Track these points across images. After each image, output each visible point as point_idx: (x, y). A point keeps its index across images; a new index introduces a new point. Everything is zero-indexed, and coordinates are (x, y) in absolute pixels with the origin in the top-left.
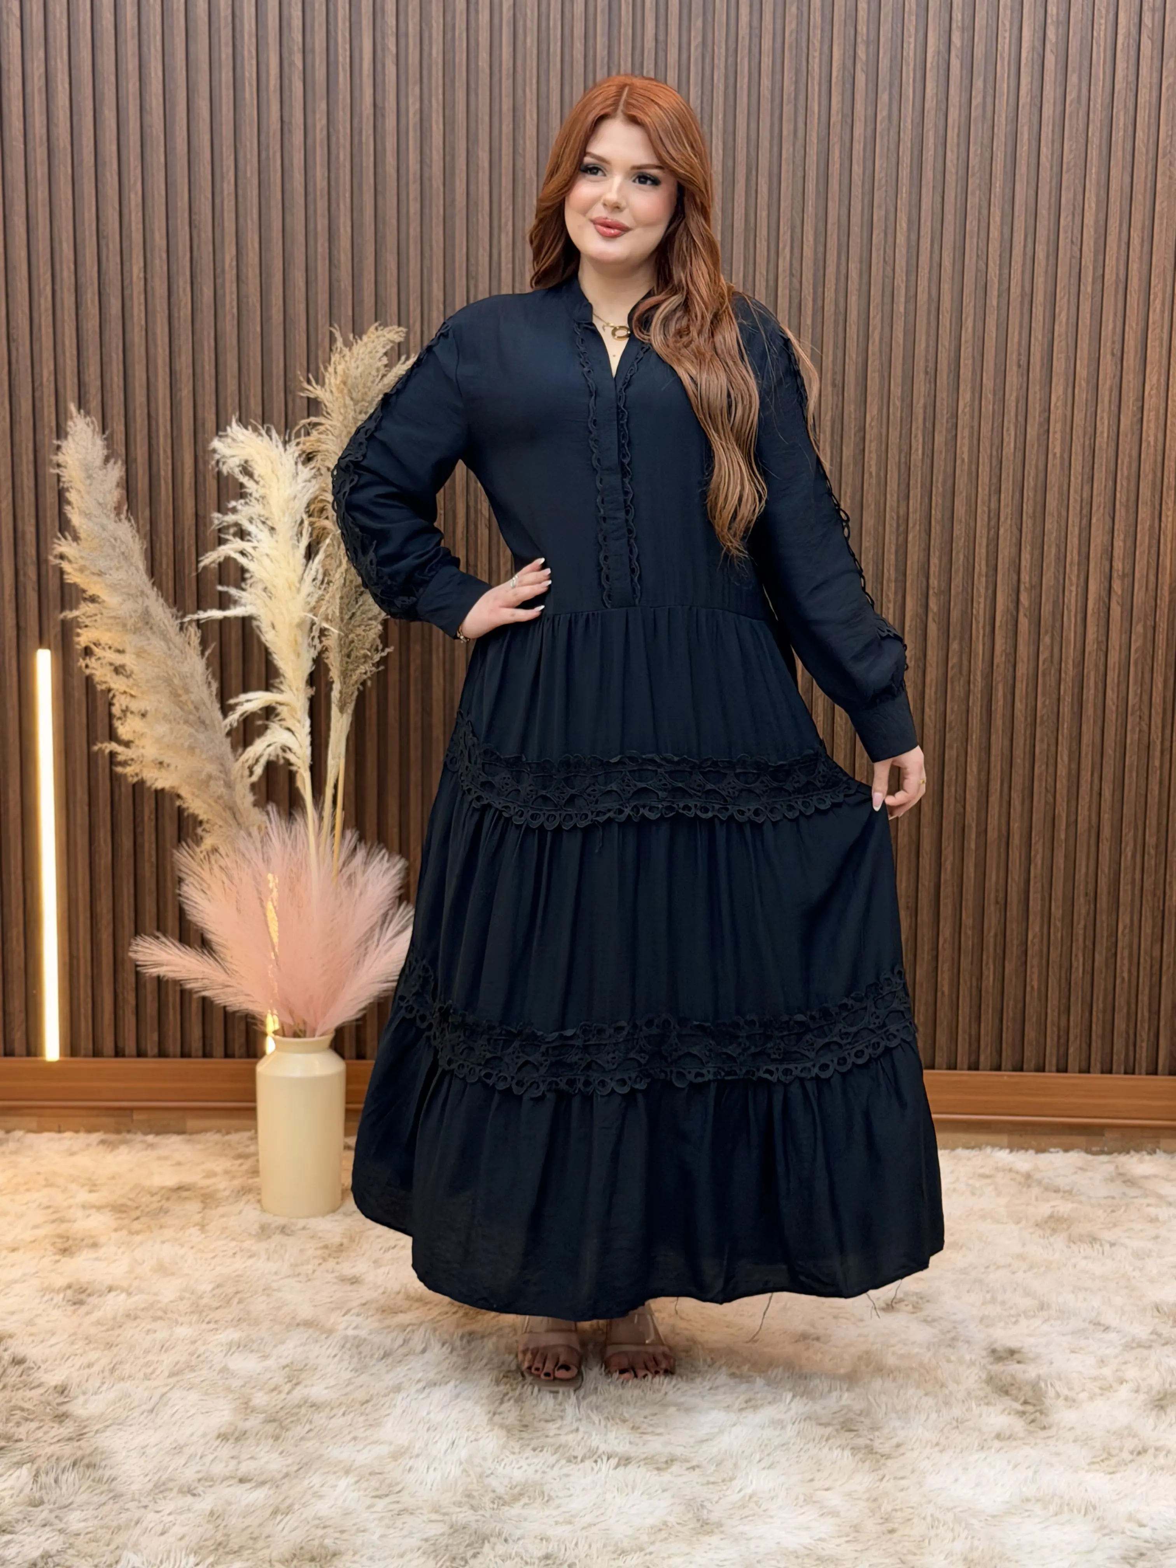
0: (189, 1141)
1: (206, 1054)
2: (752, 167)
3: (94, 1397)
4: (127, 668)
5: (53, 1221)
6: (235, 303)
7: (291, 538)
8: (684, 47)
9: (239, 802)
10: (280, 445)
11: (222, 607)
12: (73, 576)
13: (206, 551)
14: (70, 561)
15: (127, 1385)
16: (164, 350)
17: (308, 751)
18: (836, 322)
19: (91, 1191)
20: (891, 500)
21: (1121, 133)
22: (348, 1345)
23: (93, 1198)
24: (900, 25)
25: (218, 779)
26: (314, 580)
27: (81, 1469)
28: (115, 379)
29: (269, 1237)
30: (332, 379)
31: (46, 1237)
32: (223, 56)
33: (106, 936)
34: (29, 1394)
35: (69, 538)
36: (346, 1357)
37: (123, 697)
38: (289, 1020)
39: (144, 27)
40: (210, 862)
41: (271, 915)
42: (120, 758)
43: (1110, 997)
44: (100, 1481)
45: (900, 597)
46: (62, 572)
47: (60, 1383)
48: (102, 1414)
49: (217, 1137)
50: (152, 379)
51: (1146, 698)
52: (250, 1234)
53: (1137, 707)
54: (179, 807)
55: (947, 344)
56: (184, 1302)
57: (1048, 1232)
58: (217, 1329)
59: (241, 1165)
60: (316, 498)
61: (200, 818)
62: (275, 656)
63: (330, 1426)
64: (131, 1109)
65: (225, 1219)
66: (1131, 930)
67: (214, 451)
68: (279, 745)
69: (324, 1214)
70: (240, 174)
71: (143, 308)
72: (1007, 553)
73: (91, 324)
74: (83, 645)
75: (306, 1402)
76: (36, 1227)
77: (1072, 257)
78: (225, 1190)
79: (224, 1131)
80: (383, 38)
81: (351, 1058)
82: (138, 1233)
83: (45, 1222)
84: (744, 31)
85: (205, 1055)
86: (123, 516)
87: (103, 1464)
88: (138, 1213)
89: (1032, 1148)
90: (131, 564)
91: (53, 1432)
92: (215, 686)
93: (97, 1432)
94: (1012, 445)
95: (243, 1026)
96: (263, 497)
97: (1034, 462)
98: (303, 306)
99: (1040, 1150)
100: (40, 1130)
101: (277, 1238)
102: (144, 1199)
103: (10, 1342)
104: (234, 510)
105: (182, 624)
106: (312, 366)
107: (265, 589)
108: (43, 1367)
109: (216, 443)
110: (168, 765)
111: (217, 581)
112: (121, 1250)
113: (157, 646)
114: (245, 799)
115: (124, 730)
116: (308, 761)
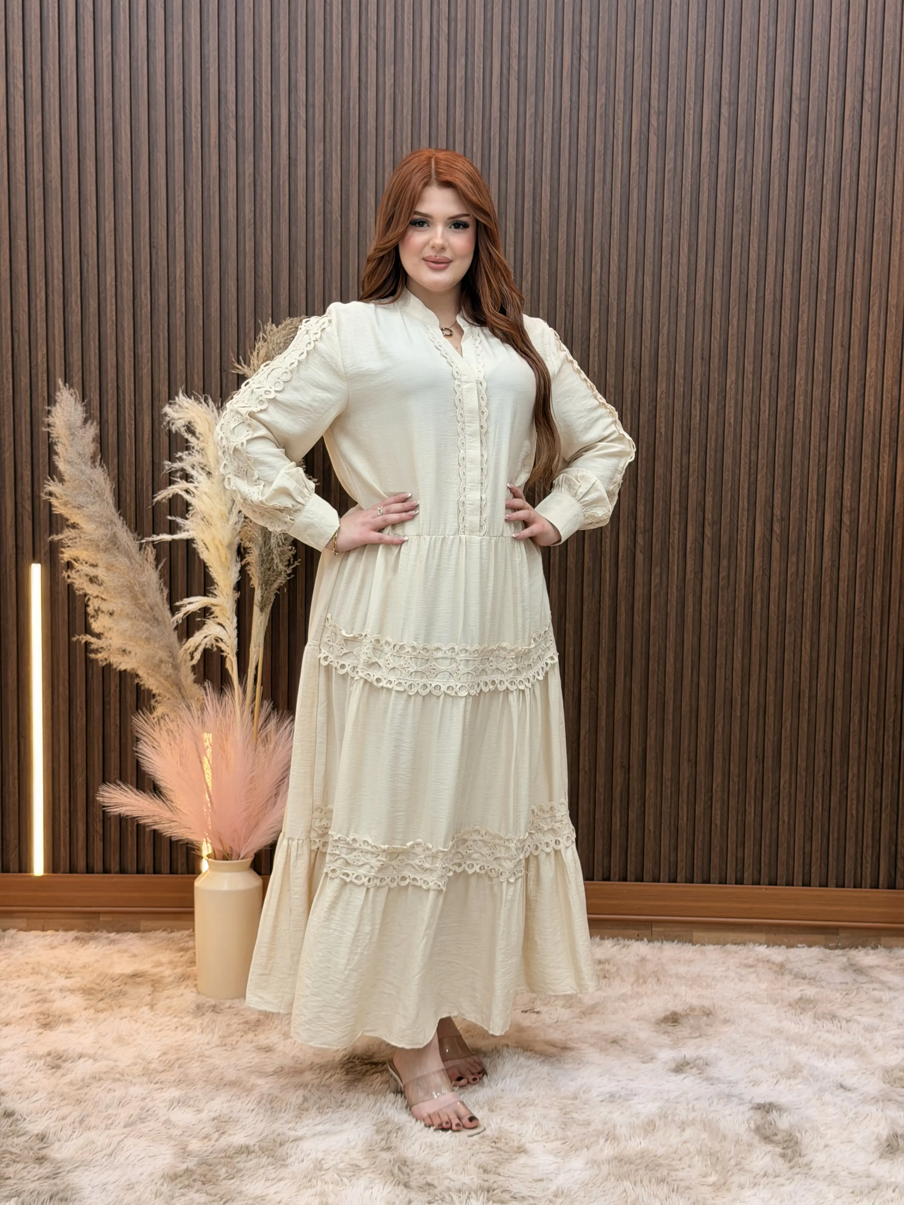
0: (142, 937)
2: (572, 205)
3: (67, 1144)
4: (99, 579)
5: (37, 1002)
6: (183, 304)
8: (521, 116)
9: (183, 680)
10: (215, 411)
11: (171, 532)
12: (59, 509)
13: (160, 490)
14: (57, 497)
15: (92, 1135)
16: (129, 339)
17: (235, 642)
19: (67, 978)
20: (676, 453)
21: (848, 181)
22: (264, 1101)
23: (68, 983)
24: (682, 101)
25: (166, 662)
27: (56, 1202)
28: (93, 360)
29: (203, 1014)
30: (255, 362)
31: (32, 1014)
32: (176, 120)
33: (80, 780)
34: (16, 1140)
35: (56, 480)
36: (262, 1111)
37: (96, 600)
38: (219, 847)
40: (159, 725)
41: (206, 766)
42: (93, 647)
43: (843, 829)
46: (50, 505)
47: (40, 1132)
48: (73, 1157)
49: (164, 934)
50: (120, 360)
51: (868, 602)
52: (188, 1012)
53: (862, 610)
54: (138, 684)
56: (137, 1067)
57: (799, 1010)
58: (162, 1089)
59: (182, 956)
61: (154, 692)
62: (210, 570)
64: (99, 913)
65: (169, 1000)
66: (858, 777)
67: (166, 414)
68: (213, 637)
70: (188, 208)
71: (114, 307)
72: (763, 494)
73: (75, 319)
74: (66, 560)
75: (230, 1147)
76: (26, 1006)
77: (811, 273)
78: (170, 976)
79: (169, 930)
80: (296, 108)
82: (102, 1011)
83: (32, 1002)
85: (155, 872)
86: (97, 464)
87: (74, 1197)
88: (102, 995)
89: (784, 944)
90: (104, 500)
91: (34, 1173)
92: (166, 592)
93: (69, 1172)
94: (767, 413)
95: (185, 850)
96: (203, 450)
97: (783, 426)
98: (234, 307)
99: (790, 946)
100: (28, 929)
101: (209, 1015)
102: (107, 984)
103: (2, 1099)
104: (181, 459)
105: (141, 544)
106: (241, 351)
107: (203, 518)
108: (28, 1119)
109: (167, 409)
110: (130, 652)
111: (167, 512)
112: (89, 1024)
113: (122, 562)
114: (188, 677)
115: (96, 626)
116: (235, 650)
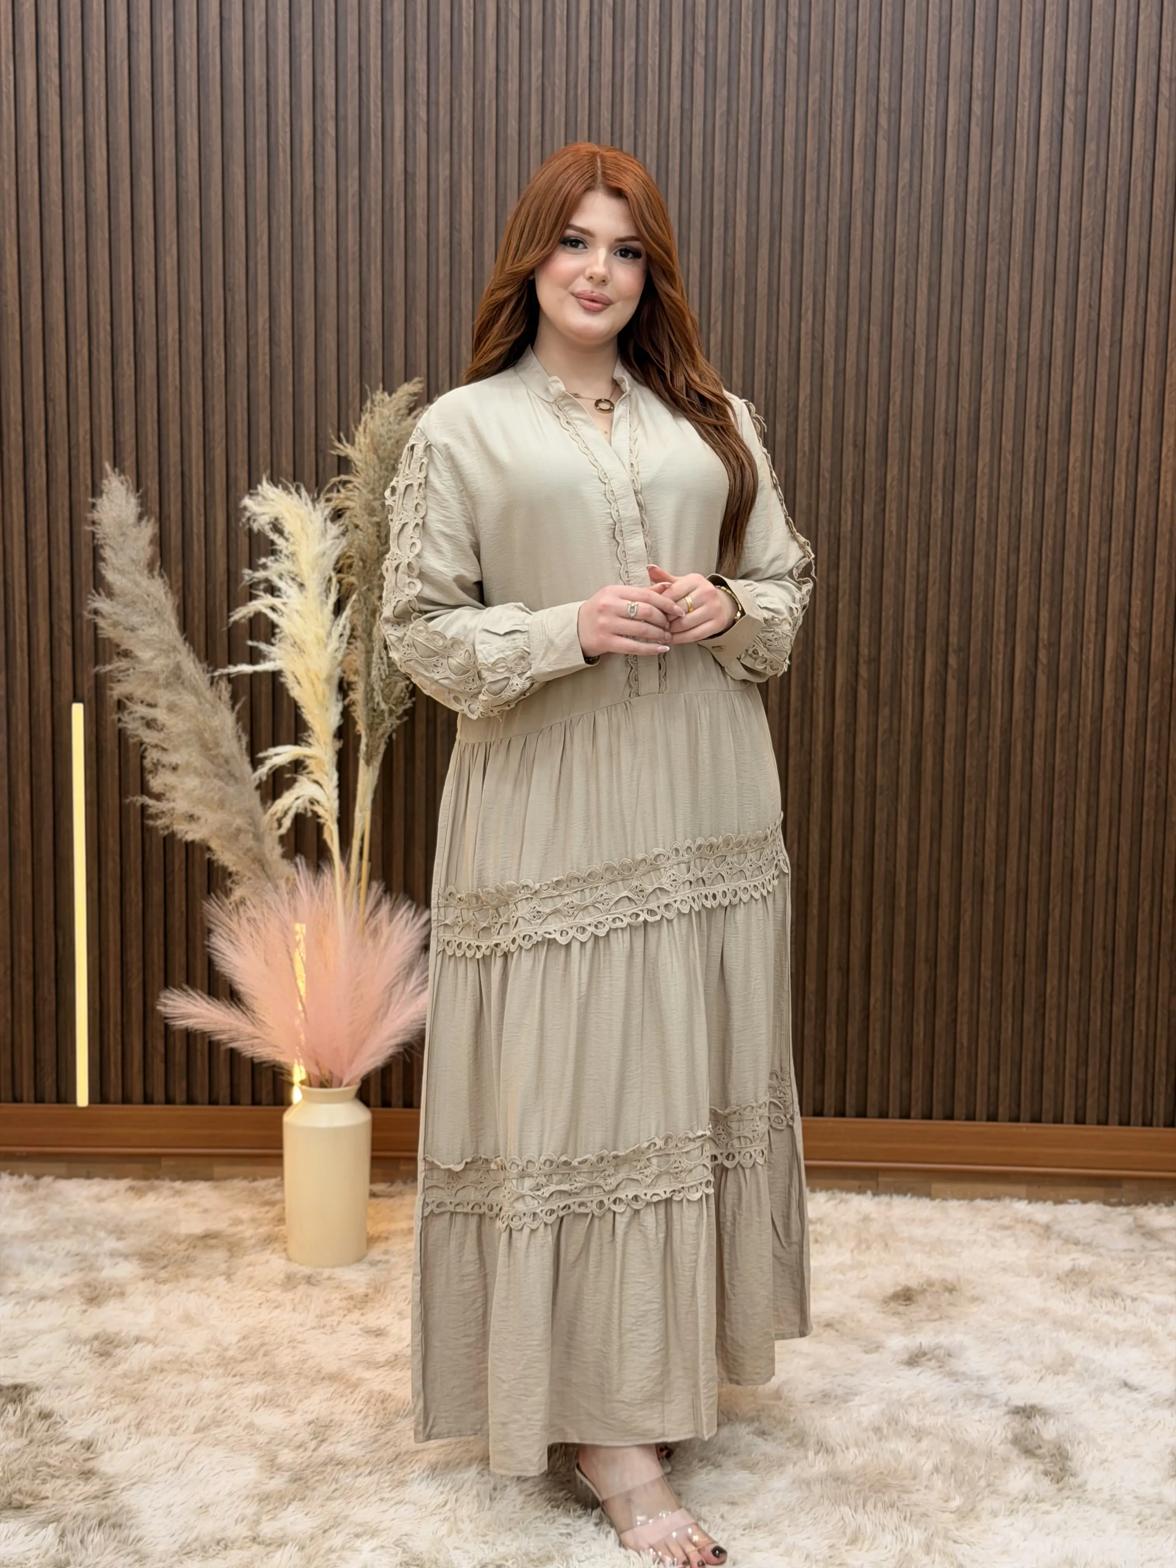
0: (216, 1187)
1: (234, 1102)
2: (776, 232)
3: (120, 1454)
4: (159, 723)
5: (81, 1270)
6: (267, 365)
7: (320, 594)
9: (268, 855)
10: (310, 503)
11: (253, 662)
12: (107, 630)
13: (237, 606)
14: (104, 617)
15: (153, 1441)
16: (198, 410)
17: (335, 804)
18: (857, 384)
19: (119, 1239)
20: (911, 558)
21: (1139, 200)
23: (120, 1245)
24: (921, 94)
25: (247, 832)
26: (341, 635)
27: (107, 1529)
28: (150, 438)
29: (295, 1287)
30: (361, 439)
31: (73, 1286)
32: (258, 123)
33: (135, 984)
34: (55, 1449)
35: (103, 594)
36: (371, 1412)
37: (155, 750)
38: (315, 1071)
39: (180, 95)
40: (238, 913)
41: (298, 965)
42: (152, 811)
43: (1127, 1050)
44: (125, 1541)
45: (920, 653)
46: (96, 627)
47: (86, 1438)
48: (128, 1471)
49: (243, 1184)
50: (186, 438)
51: (1163, 754)
52: (276, 1284)
54: (209, 859)
55: (966, 406)
56: (210, 1354)
57: (1070, 1286)
58: (242, 1383)
59: (268, 1212)
60: (344, 554)
61: (230, 869)
62: (303, 710)
63: (356, 1485)
64: (159, 1156)
65: (251, 1268)
66: (1149, 983)
67: (245, 508)
68: (307, 798)
69: (348, 1264)
70: (274, 237)
71: (177, 369)
73: (127, 384)
74: (115, 698)
75: (332, 1460)
76: (66, 1275)
77: (1090, 321)
78: (251, 1237)
79: (250, 1178)
80: (414, 106)
81: (376, 1106)
82: (164, 1282)
83: (74, 1270)
84: (768, 99)
85: (232, 1103)
86: (156, 573)
87: (129, 1523)
88: (165, 1262)
89: (1051, 1199)
90: (164, 620)
91: (78, 1491)
92: (245, 739)
93: (123, 1489)
94: (1031, 505)
95: (270, 1074)
96: (293, 554)
97: (1052, 522)
98: (334, 368)
99: (1058, 1201)
100: (69, 1176)
101: (302, 1288)
102: (170, 1248)
103: (37, 1395)
104: (265, 567)
105: (213, 678)
106: (343, 426)
107: (294, 644)
108: (70, 1422)
109: (247, 501)
110: (198, 818)
111: (248, 636)
112: (148, 1299)
113: (188, 700)
114: (274, 851)
115: (156, 783)
116: (335, 813)
